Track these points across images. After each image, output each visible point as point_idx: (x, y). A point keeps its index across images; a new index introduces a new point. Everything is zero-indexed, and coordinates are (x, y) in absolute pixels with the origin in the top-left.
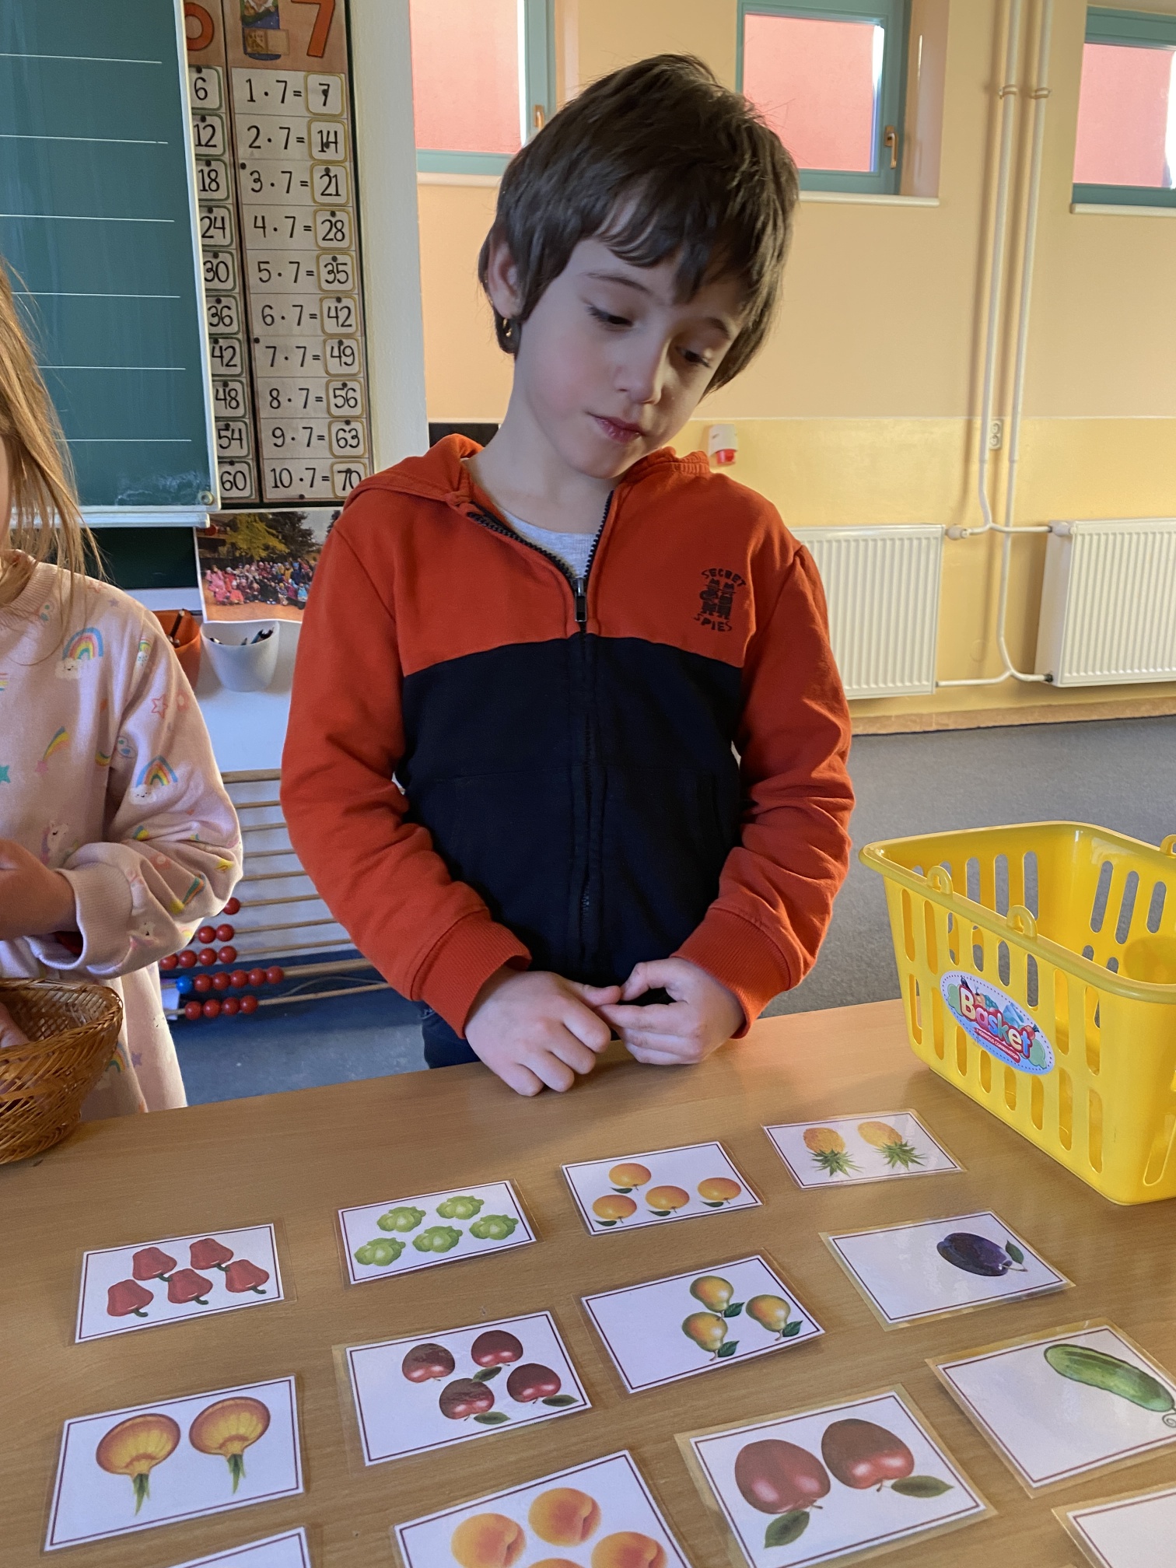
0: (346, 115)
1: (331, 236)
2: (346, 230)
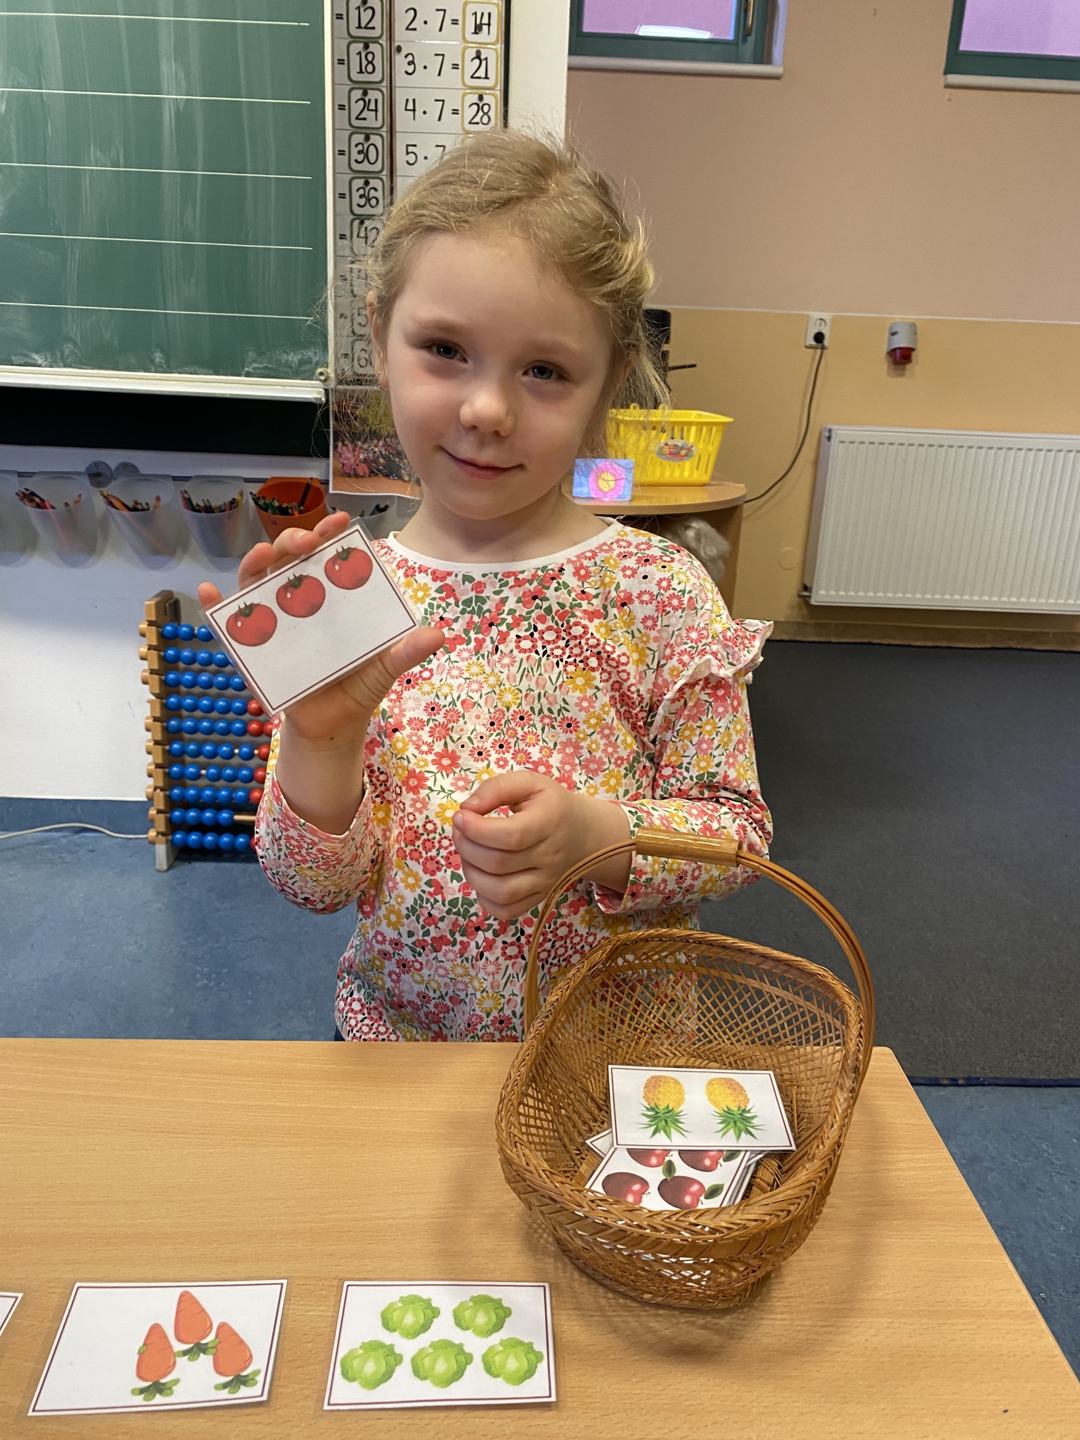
1: (477, 119)
2: (492, 114)
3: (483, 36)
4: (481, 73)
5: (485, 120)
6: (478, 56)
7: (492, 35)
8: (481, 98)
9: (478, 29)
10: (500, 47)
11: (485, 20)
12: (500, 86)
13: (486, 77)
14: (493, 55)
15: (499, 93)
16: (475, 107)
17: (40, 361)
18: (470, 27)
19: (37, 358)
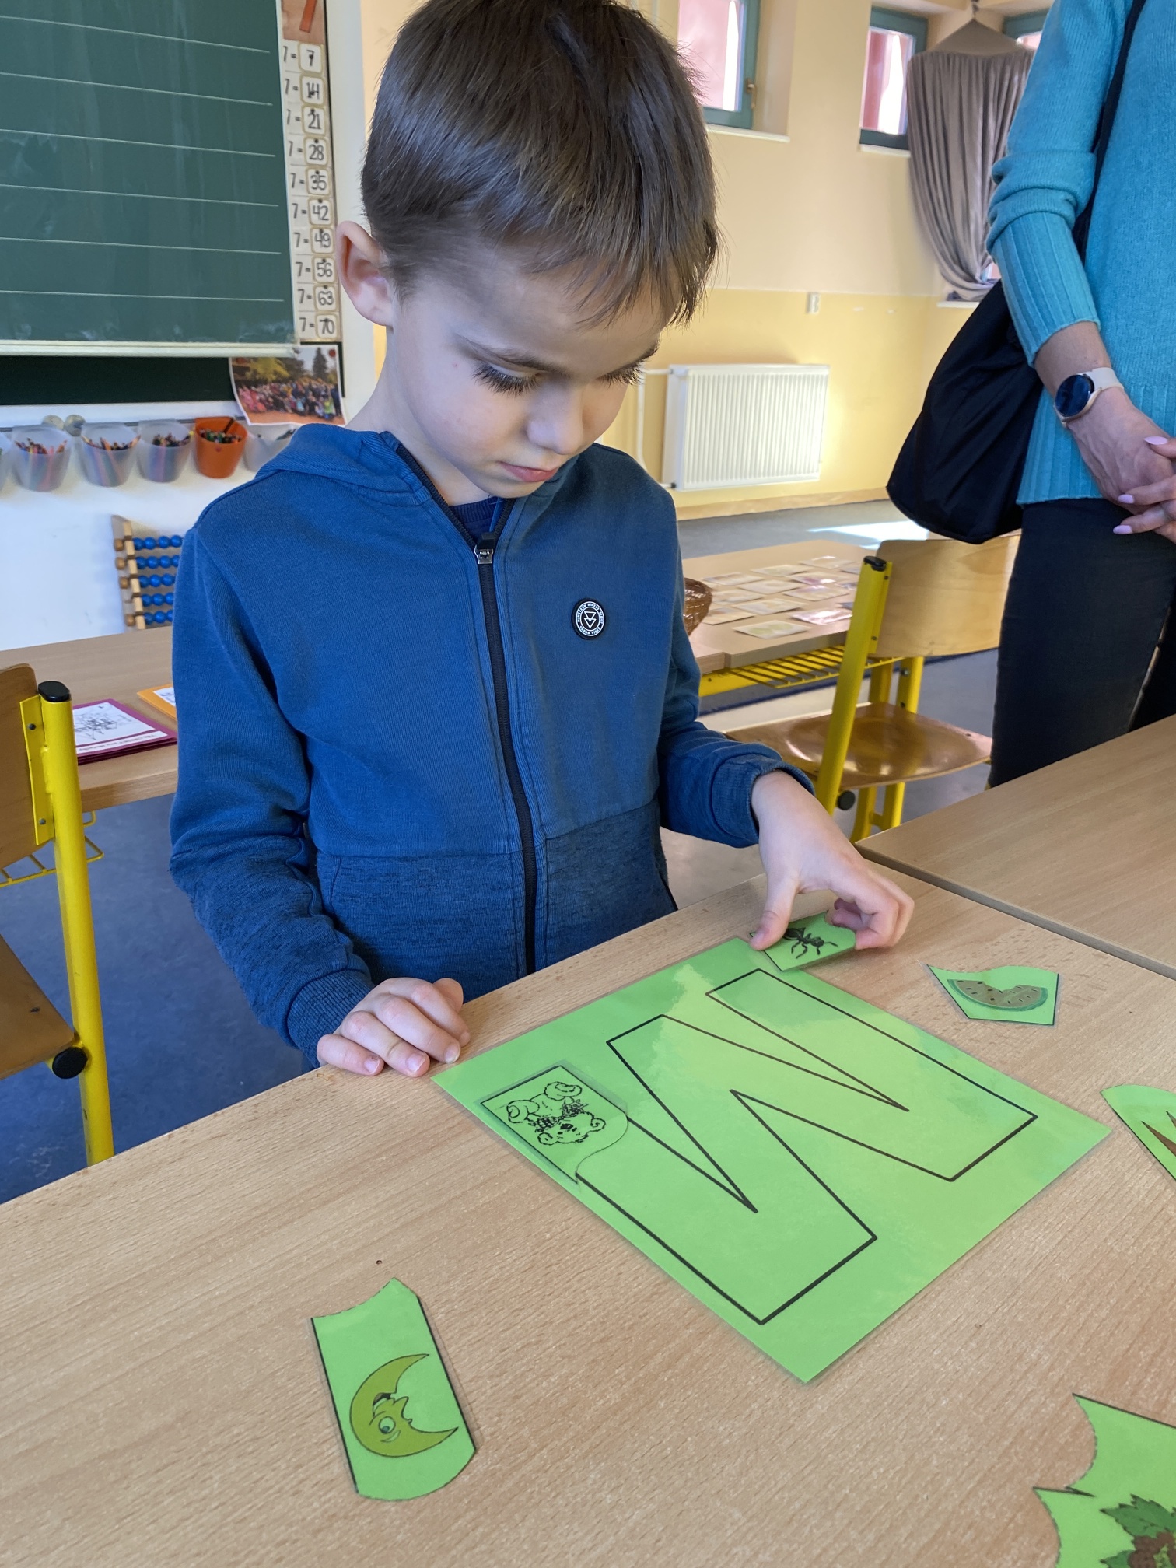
0: (324, 74)
1: (315, 156)
2: (324, 153)
3: (314, 100)
4: (315, 125)
5: (320, 157)
6: (313, 112)
7: (319, 99)
8: (316, 141)
9: (311, 93)
10: (326, 107)
11: (315, 89)
12: (328, 135)
13: (319, 128)
14: (322, 114)
15: (327, 138)
16: (313, 148)
17: (87, 336)
18: (306, 93)
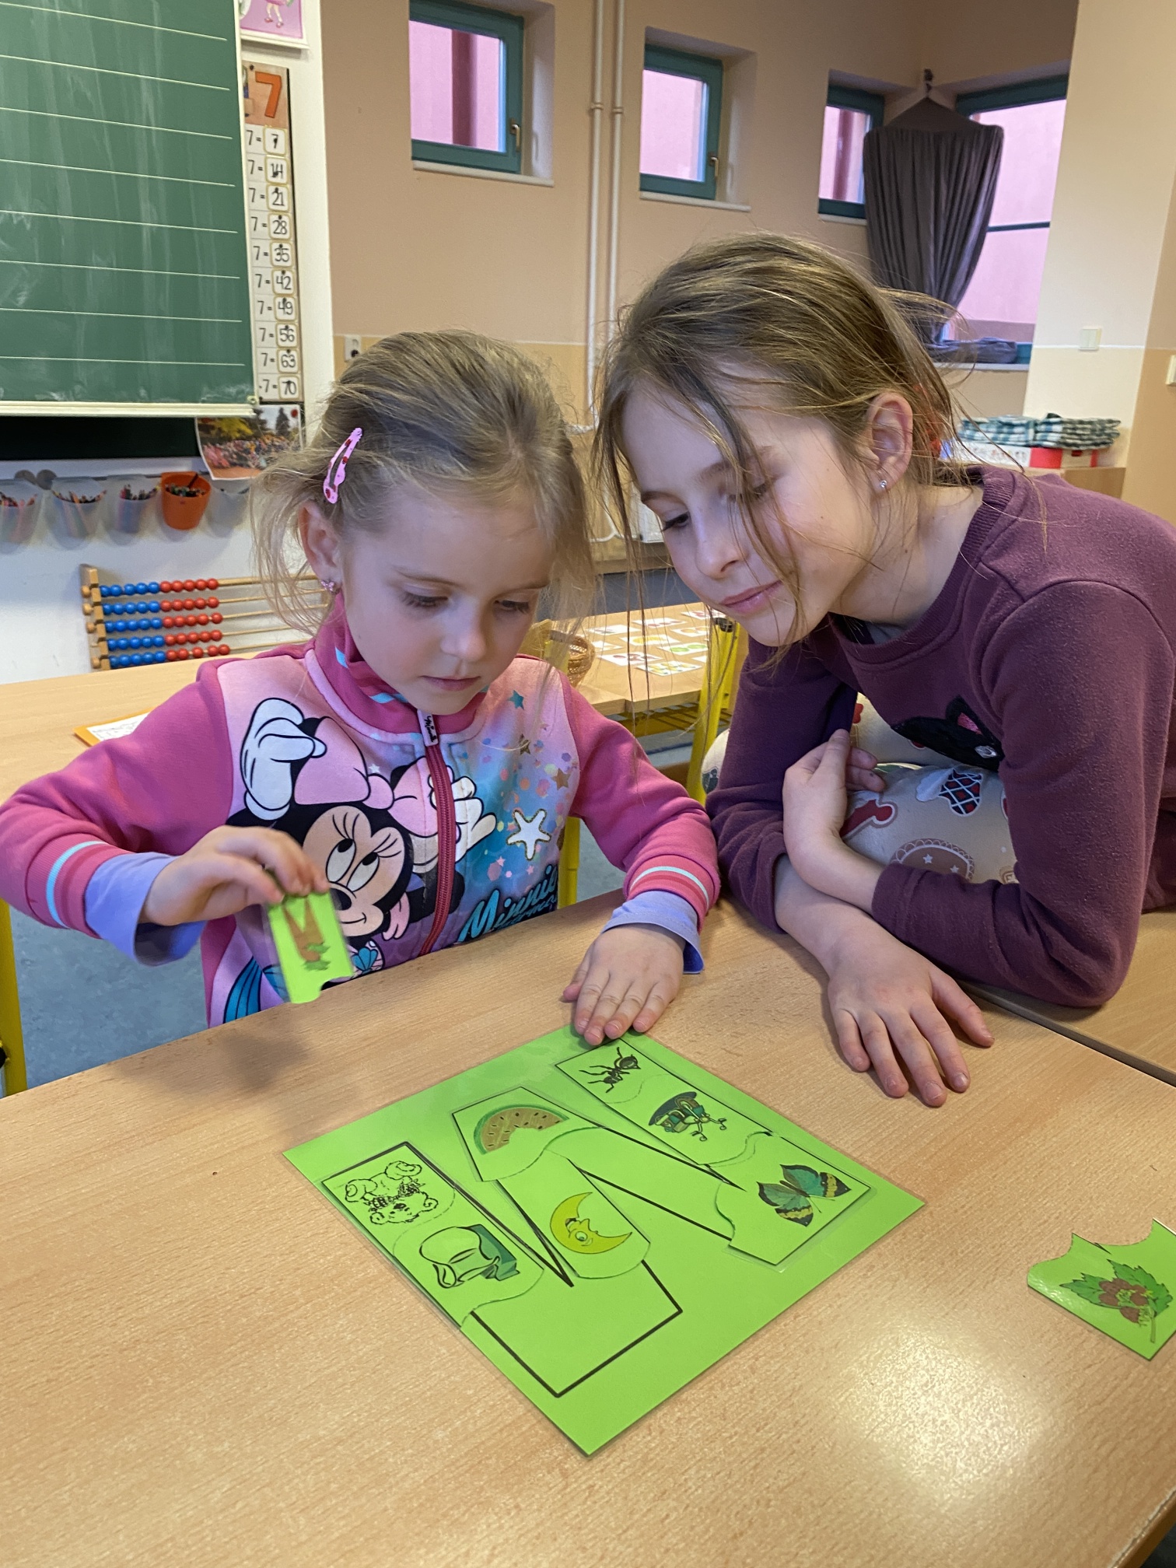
0: (288, 155)
1: (278, 231)
2: (287, 228)
3: (278, 179)
4: (279, 202)
5: (284, 231)
6: (276, 191)
7: (283, 178)
8: (280, 217)
9: (275, 174)
10: (289, 186)
11: (279, 169)
12: (291, 211)
13: (283, 205)
14: (285, 191)
15: (290, 215)
16: (276, 224)
17: (57, 397)
18: (270, 173)
19: (55, 395)
